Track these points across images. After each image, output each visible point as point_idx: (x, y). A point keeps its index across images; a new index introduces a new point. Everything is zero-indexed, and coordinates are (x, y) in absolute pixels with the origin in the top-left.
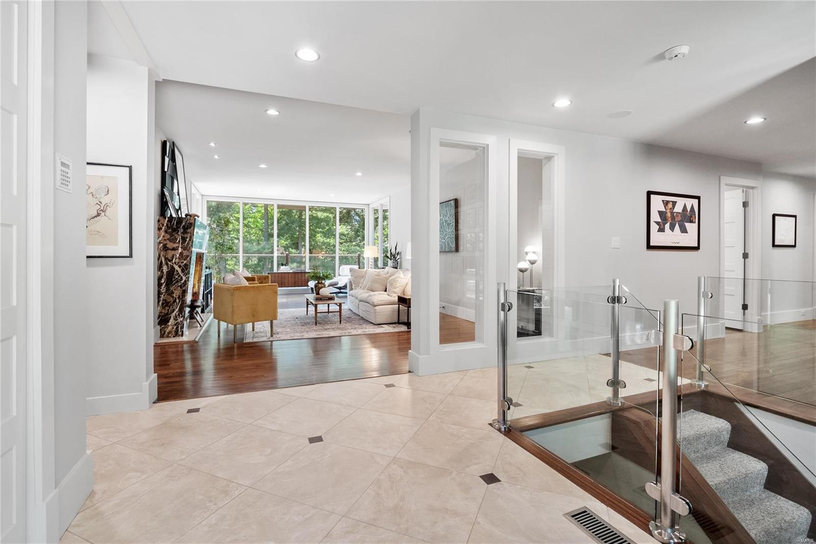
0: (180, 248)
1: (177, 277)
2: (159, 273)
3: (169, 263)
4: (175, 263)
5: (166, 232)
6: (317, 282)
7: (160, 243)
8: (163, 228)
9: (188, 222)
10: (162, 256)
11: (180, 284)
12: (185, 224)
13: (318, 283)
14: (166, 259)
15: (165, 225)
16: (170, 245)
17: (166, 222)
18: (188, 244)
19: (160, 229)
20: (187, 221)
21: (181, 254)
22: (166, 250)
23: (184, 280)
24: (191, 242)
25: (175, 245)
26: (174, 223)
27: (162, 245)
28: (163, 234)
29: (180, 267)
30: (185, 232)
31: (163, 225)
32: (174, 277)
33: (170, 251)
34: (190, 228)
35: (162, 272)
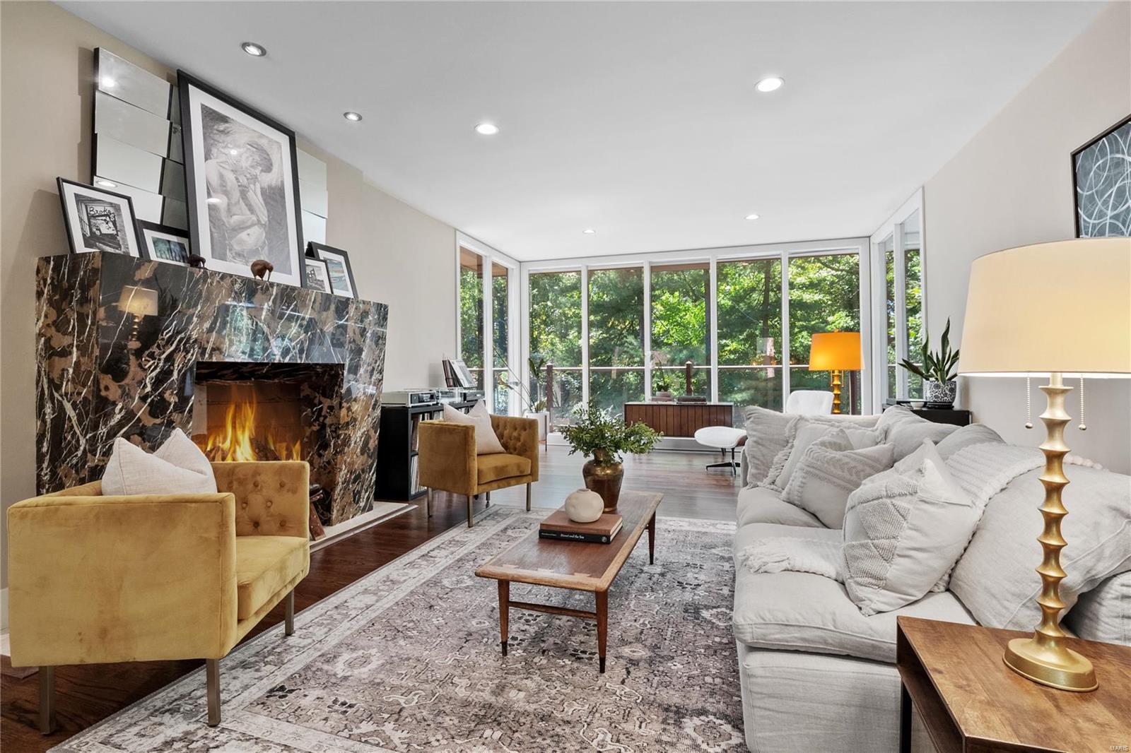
0: (75, 349)
1: (69, 438)
2: (39, 423)
3: (56, 395)
4: (66, 394)
5: (51, 302)
6: (592, 457)
7: (40, 335)
8: (46, 291)
9: (90, 267)
10: (43, 373)
11: (74, 461)
12: (85, 272)
13: (597, 462)
14: (51, 381)
15: (49, 281)
16: (60, 341)
17: (50, 272)
18: (90, 335)
19: (39, 294)
20: (87, 264)
21: (78, 364)
22: (50, 357)
23: (82, 448)
24: (95, 328)
25: (66, 341)
26: (64, 272)
27: (43, 339)
28: (45, 308)
29: (74, 406)
30: (84, 301)
31: (45, 280)
32: (65, 439)
33: (57, 358)
34: (95, 283)
35: (44, 421)
